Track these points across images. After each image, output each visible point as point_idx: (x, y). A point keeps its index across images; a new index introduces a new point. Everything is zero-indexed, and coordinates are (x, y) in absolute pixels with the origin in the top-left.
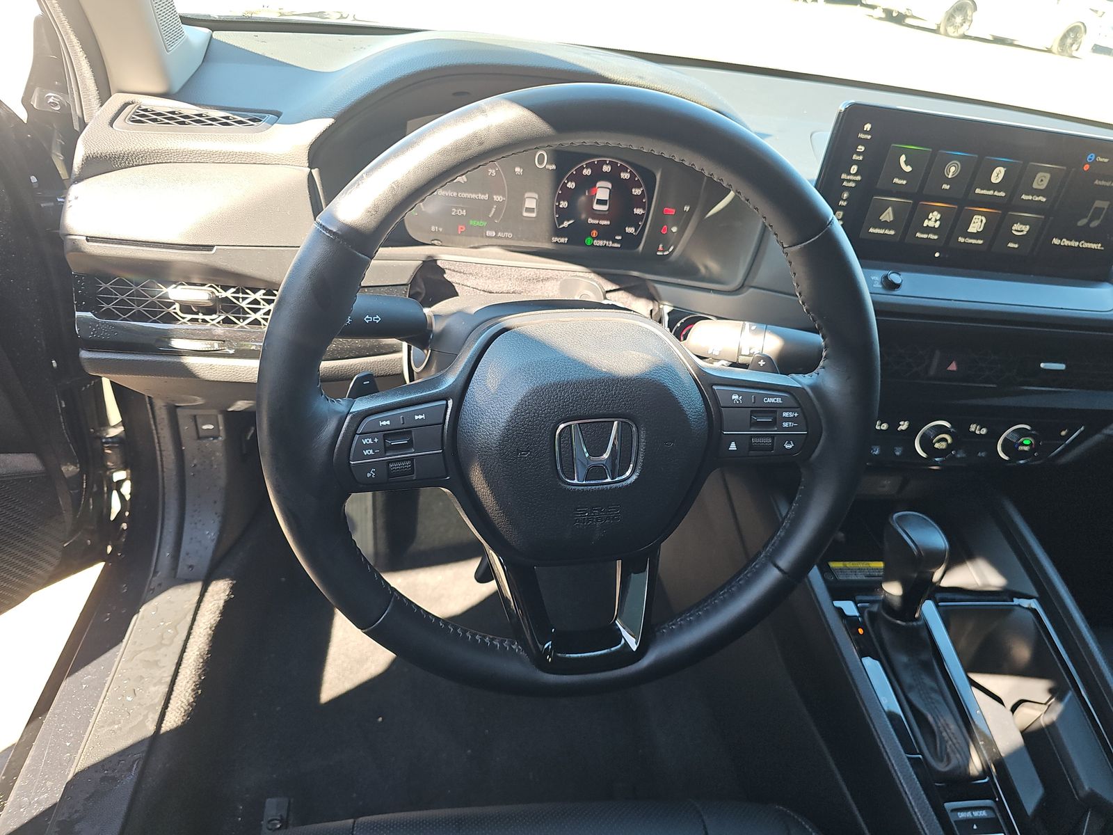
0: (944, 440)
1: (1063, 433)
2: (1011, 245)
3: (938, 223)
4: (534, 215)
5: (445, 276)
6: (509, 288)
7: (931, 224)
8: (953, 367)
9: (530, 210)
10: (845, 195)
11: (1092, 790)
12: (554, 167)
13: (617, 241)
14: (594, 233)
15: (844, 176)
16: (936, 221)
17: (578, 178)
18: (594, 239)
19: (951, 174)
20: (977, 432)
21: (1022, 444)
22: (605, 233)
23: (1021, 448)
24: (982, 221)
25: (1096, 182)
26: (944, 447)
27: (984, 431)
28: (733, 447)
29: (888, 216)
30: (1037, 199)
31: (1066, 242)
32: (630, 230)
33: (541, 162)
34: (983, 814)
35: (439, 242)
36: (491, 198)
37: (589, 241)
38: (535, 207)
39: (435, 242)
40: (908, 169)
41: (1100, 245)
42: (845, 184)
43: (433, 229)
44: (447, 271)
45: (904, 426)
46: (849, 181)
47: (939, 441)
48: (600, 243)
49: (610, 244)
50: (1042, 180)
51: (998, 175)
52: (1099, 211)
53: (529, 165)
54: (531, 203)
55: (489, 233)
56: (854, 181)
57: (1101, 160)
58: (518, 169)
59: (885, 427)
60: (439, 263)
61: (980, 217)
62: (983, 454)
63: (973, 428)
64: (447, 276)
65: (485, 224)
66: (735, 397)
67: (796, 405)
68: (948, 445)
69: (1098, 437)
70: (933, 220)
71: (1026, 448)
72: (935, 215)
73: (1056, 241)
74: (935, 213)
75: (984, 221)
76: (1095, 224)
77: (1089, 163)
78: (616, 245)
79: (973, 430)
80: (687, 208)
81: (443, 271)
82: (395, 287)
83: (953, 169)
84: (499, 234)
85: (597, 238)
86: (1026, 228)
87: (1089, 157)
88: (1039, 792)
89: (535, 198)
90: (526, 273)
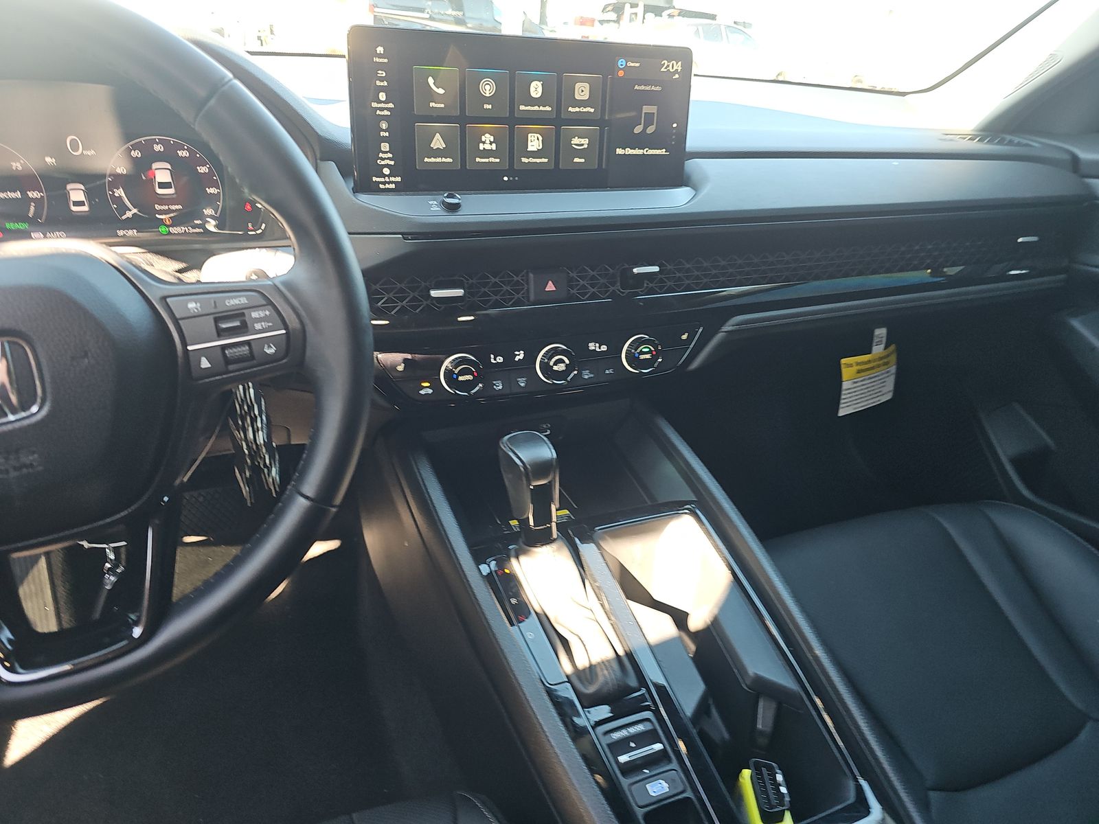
0: (561, 361)
1: (684, 337)
2: (576, 160)
3: (494, 145)
4: (85, 208)
7: (488, 147)
8: (550, 287)
9: (78, 203)
10: (384, 125)
11: (756, 674)
12: (93, 152)
13: (198, 226)
15: (374, 105)
16: (491, 143)
18: (169, 226)
19: (488, 92)
20: (598, 350)
21: (642, 353)
23: (642, 357)
24: (538, 139)
25: (636, 87)
26: (564, 368)
27: (604, 348)
28: (205, 364)
29: (438, 143)
30: (585, 110)
31: (629, 151)
32: (209, 211)
33: (75, 148)
34: (640, 728)
36: (24, 195)
38: (84, 200)
40: (441, 91)
41: (664, 150)
42: (378, 112)
45: (520, 355)
46: (382, 109)
47: (556, 364)
48: (178, 230)
49: (190, 230)
50: (583, 91)
51: (536, 89)
52: (649, 116)
53: (60, 153)
54: (77, 196)
55: (35, 235)
56: (388, 109)
57: (632, 64)
58: (49, 160)
59: (500, 359)
61: (536, 135)
62: (611, 371)
63: (592, 346)
65: (26, 225)
66: (191, 305)
67: (264, 303)
68: (567, 366)
69: (719, 337)
70: (488, 142)
71: (648, 356)
72: (488, 138)
73: (619, 151)
74: (487, 135)
75: (541, 138)
76: (650, 130)
77: (621, 69)
78: (198, 230)
79: (593, 348)
83: (488, 87)
84: (49, 235)
85: (172, 225)
86: (585, 141)
87: (619, 63)
88: (699, 687)
89: (82, 190)
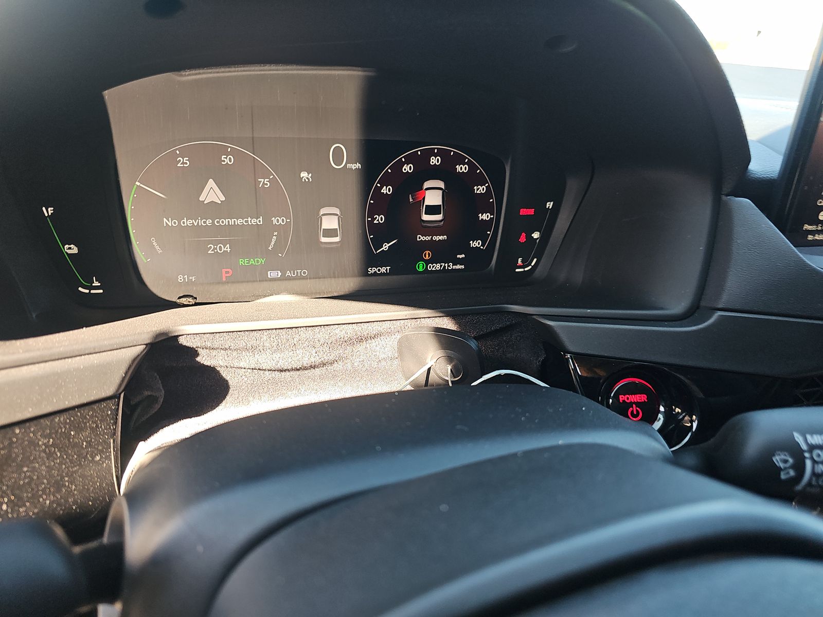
4: (337, 239)
5: (198, 359)
6: (313, 359)
9: (330, 233)
12: (358, 165)
13: (460, 262)
14: (427, 255)
17: (395, 178)
18: (427, 262)
22: (441, 253)
32: (475, 244)
33: (338, 160)
35: (190, 299)
36: (267, 220)
37: (421, 267)
38: (337, 227)
39: (184, 301)
43: (180, 278)
44: (200, 351)
48: (438, 267)
49: (451, 266)
53: (319, 166)
54: (330, 223)
55: (272, 274)
58: (304, 175)
60: (183, 341)
64: (204, 359)
65: (262, 261)
78: (458, 267)
80: (550, 205)
81: (193, 352)
82: (87, 408)
84: (288, 274)
85: (432, 261)
89: (337, 215)
90: (340, 332)
